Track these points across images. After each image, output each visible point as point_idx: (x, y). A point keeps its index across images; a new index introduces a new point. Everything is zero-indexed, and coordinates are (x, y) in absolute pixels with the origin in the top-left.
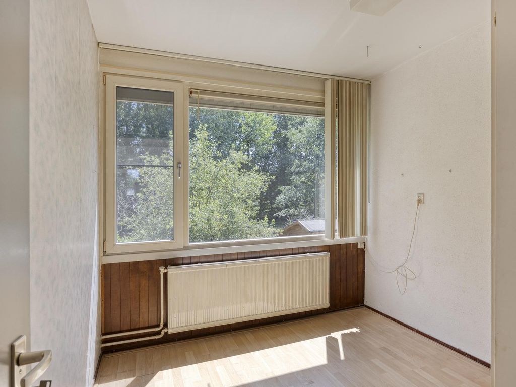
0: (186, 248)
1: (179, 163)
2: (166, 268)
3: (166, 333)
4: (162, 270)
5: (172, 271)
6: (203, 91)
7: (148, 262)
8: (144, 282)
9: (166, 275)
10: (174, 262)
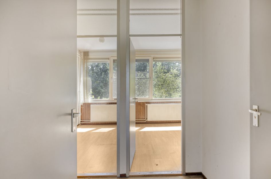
0: (152, 100)
1: (150, 77)
2: (147, 104)
3: (147, 121)
4: (146, 104)
5: (148, 105)
6: (157, 58)
7: (143, 102)
8: (142, 107)
9: (147, 106)
10: (149, 103)
